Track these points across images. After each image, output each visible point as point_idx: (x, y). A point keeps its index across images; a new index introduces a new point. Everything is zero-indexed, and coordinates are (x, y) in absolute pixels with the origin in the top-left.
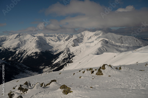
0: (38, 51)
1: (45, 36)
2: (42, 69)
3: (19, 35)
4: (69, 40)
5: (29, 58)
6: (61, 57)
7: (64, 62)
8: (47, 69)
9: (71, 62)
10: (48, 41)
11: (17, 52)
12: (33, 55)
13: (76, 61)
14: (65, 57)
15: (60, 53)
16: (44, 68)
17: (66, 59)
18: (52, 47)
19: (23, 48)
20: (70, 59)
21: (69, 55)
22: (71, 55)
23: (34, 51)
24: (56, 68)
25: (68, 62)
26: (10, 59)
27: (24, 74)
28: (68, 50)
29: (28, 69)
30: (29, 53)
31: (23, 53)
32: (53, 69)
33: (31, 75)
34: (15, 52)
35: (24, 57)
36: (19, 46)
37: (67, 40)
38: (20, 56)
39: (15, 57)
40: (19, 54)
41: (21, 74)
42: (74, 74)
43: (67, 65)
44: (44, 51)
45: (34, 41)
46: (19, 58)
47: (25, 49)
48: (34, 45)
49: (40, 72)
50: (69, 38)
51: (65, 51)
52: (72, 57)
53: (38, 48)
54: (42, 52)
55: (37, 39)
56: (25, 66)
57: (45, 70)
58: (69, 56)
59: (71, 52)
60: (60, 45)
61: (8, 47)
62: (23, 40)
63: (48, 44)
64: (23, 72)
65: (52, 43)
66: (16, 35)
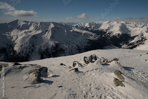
0: (120, 33)
1: (126, 23)
2: (121, 46)
3: (110, 22)
4: (144, 27)
5: (114, 37)
6: (136, 39)
7: (138, 43)
8: (125, 46)
9: (143, 44)
10: (128, 27)
11: (107, 33)
12: (116, 35)
13: (147, 43)
14: (139, 40)
15: (135, 37)
16: (123, 45)
17: (140, 41)
18: (130, 31)
19: (111, 30)
20: (143, 41)
21: (143, 38)
22: (144, 38)
23: (118, 33)
24: (131, 46)
25: (141, 44)
26: (103, 36)
27: (110, 47)
28: (142, 35)
29: (113, 44)
30: (114, 34)
31: (110, 33)
32: (129, 47)
33: (114, 48)
34: (106, 32)
35: (111, 36)
36: (109, 29)
37: (142, 27)
38: (108, 35)
39: (106, 35)
40: (108, 33)
41: (108, 46)
42: (141, 55)
43: (140, 46)
44: (124, 33)
45: (118, 26)
46: (108, 36)
47: (112, 31)
48: (118, 28)
49: (120, 47)
50: (143, 26)
51: (140, 35)
52: (144, 40)
53: (120, 31)
54: (122, 34)
55: (121, 25)
56: (111, 42)
57: (123, 46)
58: (142, 40)
59: (144, 36)
60: (136, 30)
61: (103, 28)
62: (112, 25)
63: (127, 29)
64: (110, 45)
65: (130, 28)
66: (108, 22)
